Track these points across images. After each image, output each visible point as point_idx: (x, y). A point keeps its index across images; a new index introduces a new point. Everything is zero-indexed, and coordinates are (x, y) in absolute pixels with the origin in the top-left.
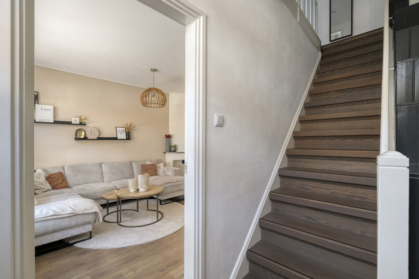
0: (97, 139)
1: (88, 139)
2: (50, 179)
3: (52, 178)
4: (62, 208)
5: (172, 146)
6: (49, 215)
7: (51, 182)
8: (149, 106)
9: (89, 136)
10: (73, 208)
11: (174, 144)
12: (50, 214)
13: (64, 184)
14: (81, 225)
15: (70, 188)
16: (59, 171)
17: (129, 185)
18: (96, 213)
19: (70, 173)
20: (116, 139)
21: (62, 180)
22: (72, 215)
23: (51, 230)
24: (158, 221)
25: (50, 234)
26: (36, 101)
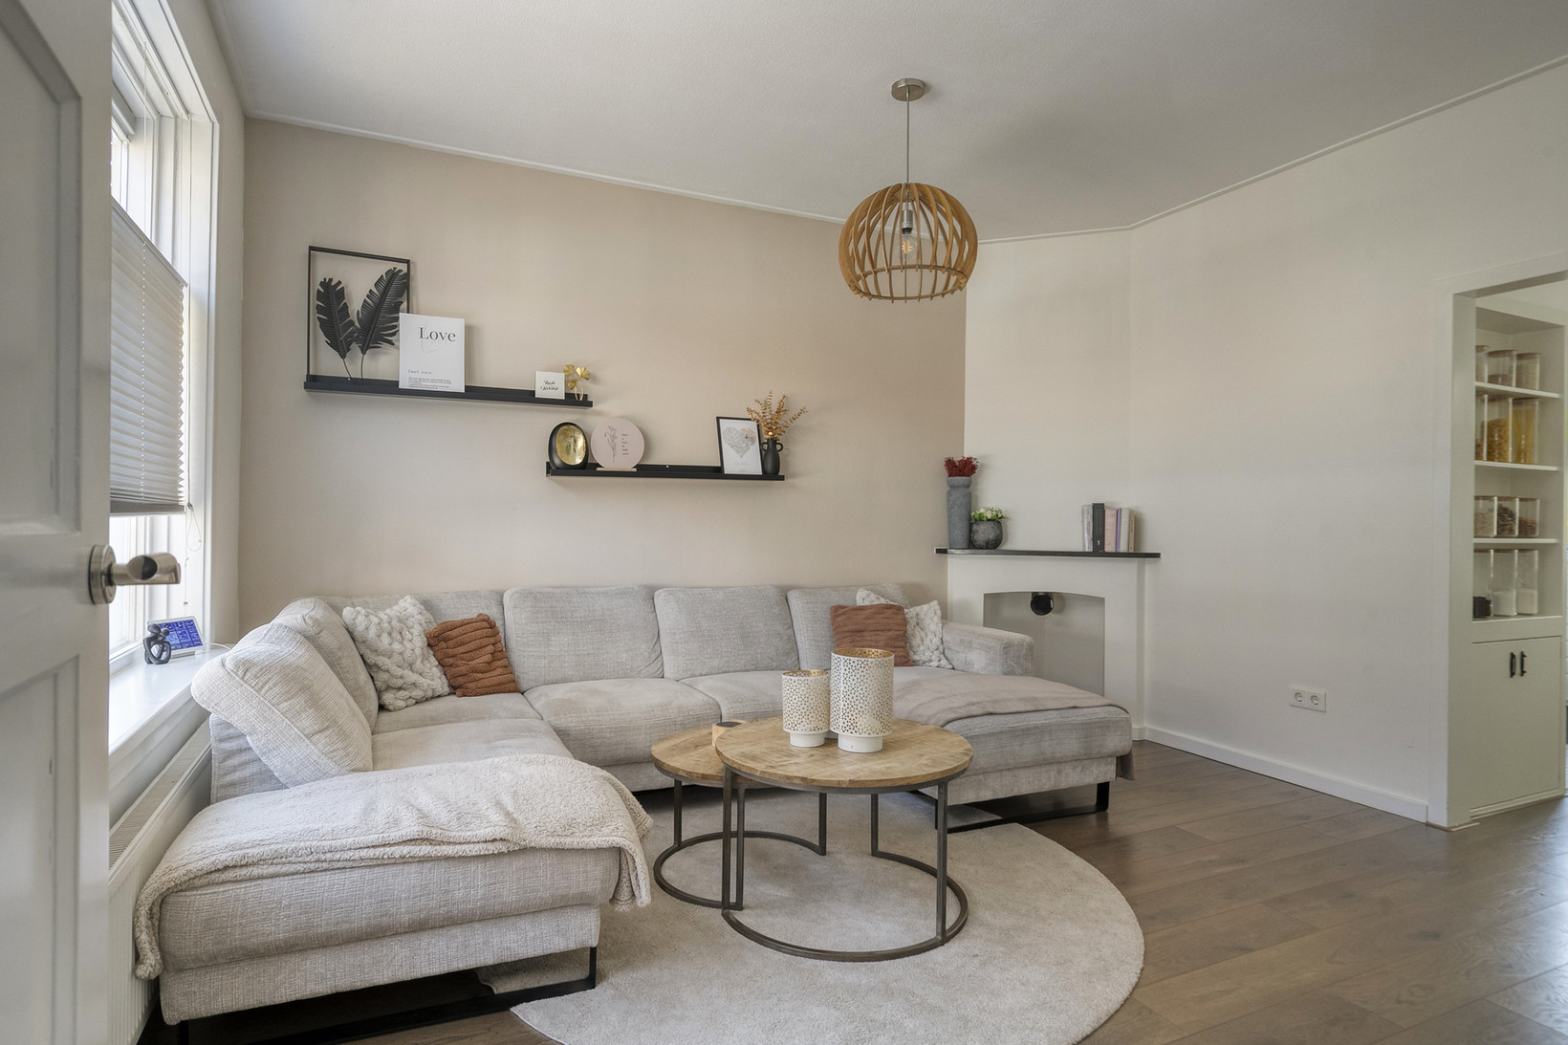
0: (635, 470)
1: (599, 469)
2: (443, 645)
3: (451, 643)
4: (460, 804)
5: (980, 519)
6: (400, 833)
7: (447, 660)
8: (878, 291)
9: (605, 459)
10: (511, 809)
11: (990, 506)
12: (404, 832)
13: (499, 671)
14: (546, 910)
15: (522, 694)
16: (482, 612)
17: (786, 709)
18: (619, 852)
19: (526, 624)
20: (716, 472)
21: (492, 654)
22: (503, 847)
23: (405, 918)
24: (945, 937)
25: (405, 938)
26: (401, 299)
